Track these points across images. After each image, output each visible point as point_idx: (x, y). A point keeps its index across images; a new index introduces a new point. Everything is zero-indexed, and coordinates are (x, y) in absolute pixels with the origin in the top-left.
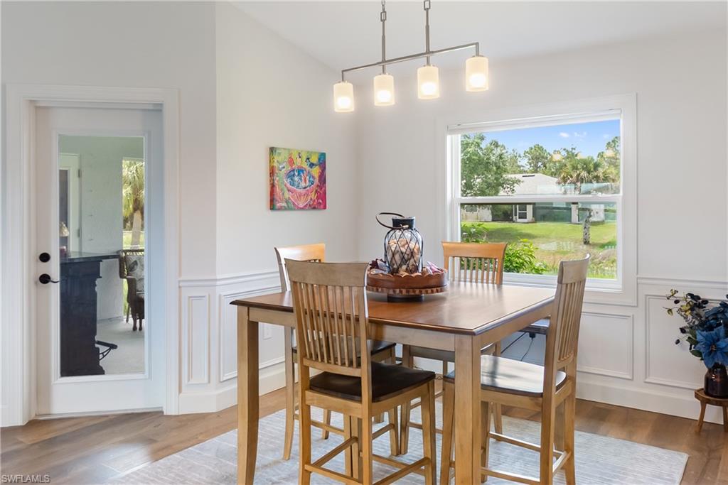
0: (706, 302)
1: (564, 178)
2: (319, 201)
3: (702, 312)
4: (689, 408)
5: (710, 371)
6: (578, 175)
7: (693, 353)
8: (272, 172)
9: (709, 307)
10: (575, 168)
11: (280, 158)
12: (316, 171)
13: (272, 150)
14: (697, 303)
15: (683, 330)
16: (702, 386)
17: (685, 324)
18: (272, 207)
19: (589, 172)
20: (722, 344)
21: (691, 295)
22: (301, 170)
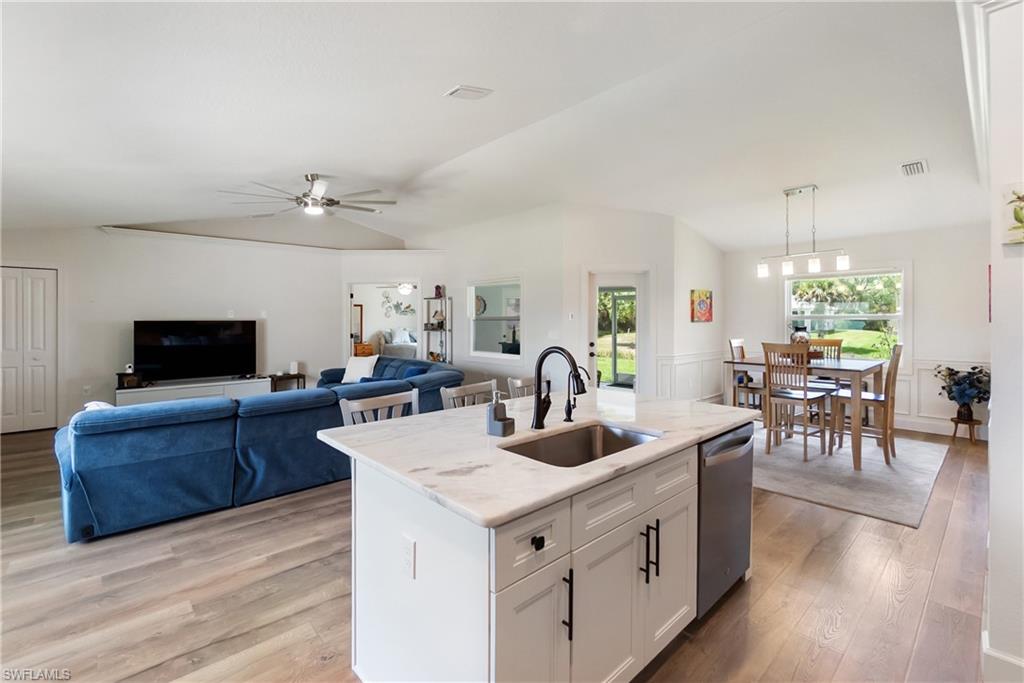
0: (958, 372)
1: (800, 295)
2: (709, 319)
3: (956, 377)
4: (948, 428)
5: (961, 407)
6: (814, 293)
7: (951, 399)
8: (692, 303)
9: (961, 375)
10: (810, 287)
11: (696, 295)
12: (708, 301)
13: (693, 291)
14: (952, 373)
15: (943, 388)
16: (956, 416)
17: (945, 384)
18: (693, 320)
19: (824, 290)
20: (967, 392)
21: (949, 369)
22: (703, 301)
